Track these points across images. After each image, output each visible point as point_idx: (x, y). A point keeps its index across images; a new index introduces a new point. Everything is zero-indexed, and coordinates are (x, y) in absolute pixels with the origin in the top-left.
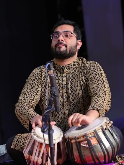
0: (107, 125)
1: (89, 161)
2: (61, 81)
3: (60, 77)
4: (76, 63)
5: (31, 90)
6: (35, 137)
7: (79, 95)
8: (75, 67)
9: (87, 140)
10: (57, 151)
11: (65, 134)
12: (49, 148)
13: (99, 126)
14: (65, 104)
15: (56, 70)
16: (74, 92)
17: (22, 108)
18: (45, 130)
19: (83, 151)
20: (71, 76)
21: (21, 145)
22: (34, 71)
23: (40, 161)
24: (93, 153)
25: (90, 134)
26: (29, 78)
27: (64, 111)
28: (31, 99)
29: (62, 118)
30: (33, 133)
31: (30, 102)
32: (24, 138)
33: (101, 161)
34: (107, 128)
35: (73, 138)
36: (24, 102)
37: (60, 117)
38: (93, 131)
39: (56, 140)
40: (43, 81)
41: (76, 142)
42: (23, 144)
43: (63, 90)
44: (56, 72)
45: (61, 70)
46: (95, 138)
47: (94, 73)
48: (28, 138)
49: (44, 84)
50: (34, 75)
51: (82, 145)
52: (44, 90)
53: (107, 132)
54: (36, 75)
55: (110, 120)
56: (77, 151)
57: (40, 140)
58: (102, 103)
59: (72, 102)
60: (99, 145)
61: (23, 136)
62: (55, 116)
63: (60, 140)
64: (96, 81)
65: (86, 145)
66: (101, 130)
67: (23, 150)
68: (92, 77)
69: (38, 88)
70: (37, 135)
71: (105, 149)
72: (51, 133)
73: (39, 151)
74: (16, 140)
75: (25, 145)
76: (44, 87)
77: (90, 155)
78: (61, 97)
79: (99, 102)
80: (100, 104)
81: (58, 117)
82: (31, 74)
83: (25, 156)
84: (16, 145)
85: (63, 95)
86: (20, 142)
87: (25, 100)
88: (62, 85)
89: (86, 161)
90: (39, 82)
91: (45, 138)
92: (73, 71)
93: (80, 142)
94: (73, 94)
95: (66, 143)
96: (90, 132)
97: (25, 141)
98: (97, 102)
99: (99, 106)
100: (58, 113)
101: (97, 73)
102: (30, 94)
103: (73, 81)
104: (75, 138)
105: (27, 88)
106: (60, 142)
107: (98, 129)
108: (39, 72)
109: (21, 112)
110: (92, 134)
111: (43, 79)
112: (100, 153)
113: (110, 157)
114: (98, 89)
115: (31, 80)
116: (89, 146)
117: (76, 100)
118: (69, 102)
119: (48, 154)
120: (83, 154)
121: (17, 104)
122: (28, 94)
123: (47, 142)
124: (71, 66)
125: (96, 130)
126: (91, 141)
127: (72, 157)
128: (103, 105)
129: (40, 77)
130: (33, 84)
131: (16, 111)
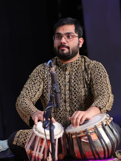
0: (107, 121)
1: (89, 156)
2: (64, 78)
3: (63, 74)
4: (79, 61)
5: (33, 85)
6: (37, 133)
7: (81, 92)
8: (78, 65)
9: (87, 135)
10: (58, 147)
11: (66, 130)
12: (50, 143)
13: (99, 122)
14: (67, 100)
15: (59, 68)
16: (77, 89)
17: (24, 102)
18: (47, 126)
19: (83, 146)
20: (74, 74)
21: (22, 141)
22: (37, 68)
23: (41, 156)
24: (93, 149)
25: (91, 129)
26: (32, 74)
27: (66, 108)
28: (33, 95)
29: (63, 114)
30: (34, 129)
31: (31, 97)
32: (25, 134)
33: (101, 156)
34: (107, 124)
35: (73, 134)
36: (25, 97)
37: (62, 113)
38: (93, 127)
39: (57, 136)
40: (45, 78)
41: (76, 138)
42: (25, 140)
43: (65, 87)
44: (59, 70)
45: (64, 67)
46: (95, 134)
47: (99, 75)
48: (29, 134)
49: (47, 81)
50: (38, 72)
51: (82, 140)
52: (47, 87)
53: (107, 128)
54: (39, 72)
55: (110, 117)
56: (78, 147)
57: (41, 135)
58: (105, 104)
59: (74, 100)
60: (99, 141)
61: (25, 132)
62: (57, 112)
63: (61, 135)
64: (100, 83)
65: (87, 140)
66: (101, 126)
67: (24, 146)
68: (97, 79)
69: (40, 84)
70: (38, 131)
71: (105, 144)
72: (52, 128)
73: (40, 146)
74: (18, 136)
75: (26, 141)
76: (47, 84)
77: (90, 150)
78: (64, 94)
79: (103, 102)
80: (104, 104)
81: (60, 113)
82: (35, 71)
83: (27, 151)
84: (17, 141)
85: (65, 92)
86: (22, 138)
87: (27, 95)
88: (65, 82)
89: (86, 156)
90: (41, 79)
91: (46, 133)
92: (75, 69)
93: (80, 138)
94: (76, 91)
95: (67, 138)
96: (90, 128)
97: (26, 137)
98: (101, 102)
99: (102, 105)
100: (60, 109)
101: (102, 75)
102: (32, 89)
103: (76, 79)
104: (76, 134)
105: (30, 84)
106: (61, 137)
107: (98, 125)
108: (42, 69)
109: (22, 107)
110: (93, 129)
111: (45, 76)
112: (99, 148)
113: (110, 152)
114: (102, 91)
115: (34, 76)
116: (89, 141)
117: (78, 97)
118: (71, 99)
119: (49, 149)
120: (83, 150)
121: (18, 98)
122: (31, 90)
123: (48, 138)
124: (73, 64)
125: (97, 126)
126: (92, 136)
127: (72, 152)
128: (106, 105)
129: (43, 74)
130: (35, 80)
131: (17, 105)
